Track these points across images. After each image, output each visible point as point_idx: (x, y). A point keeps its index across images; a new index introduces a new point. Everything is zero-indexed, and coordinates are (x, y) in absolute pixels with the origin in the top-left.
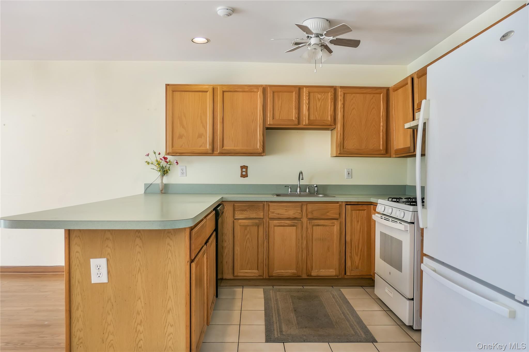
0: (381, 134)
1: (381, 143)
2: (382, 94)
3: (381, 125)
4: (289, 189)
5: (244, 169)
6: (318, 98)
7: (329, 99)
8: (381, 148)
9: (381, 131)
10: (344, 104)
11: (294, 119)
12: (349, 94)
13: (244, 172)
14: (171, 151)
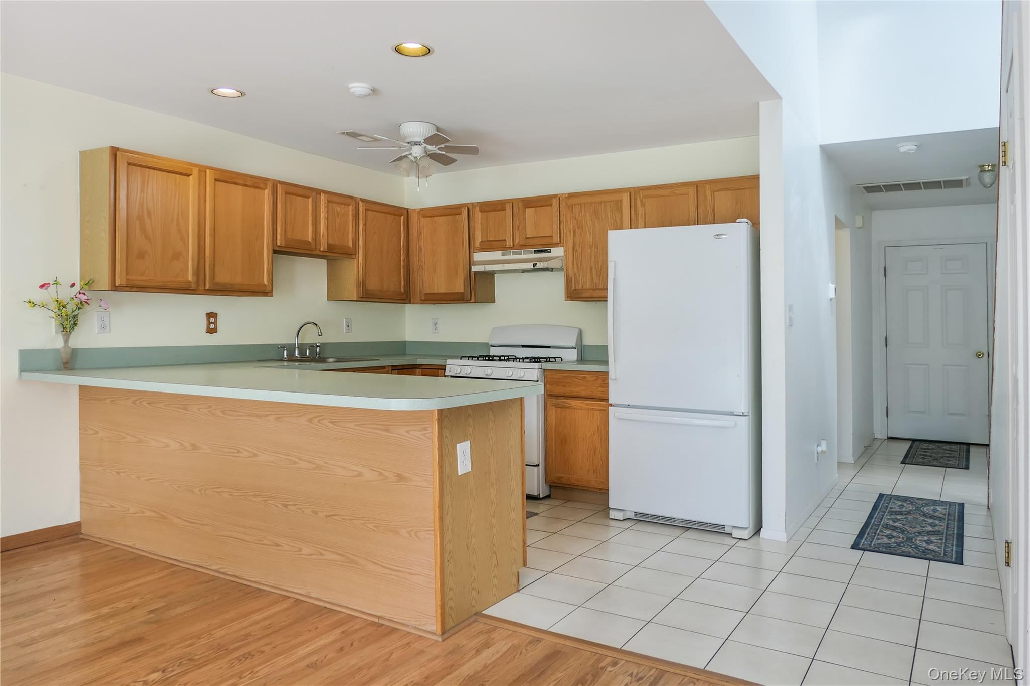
0: (402, 270)
1: (402, 283)
2: (402, 217)
3: (402, 259)
4: (284, 350)
5: (211, 318)
6: (338, 212)
7: (350, 215)
8: (402, 291)
9: (402, 267)
10: (365, 225)
11: (310, 240)
12: (370, 212)
13: (212, 323)
14: (124, 283)
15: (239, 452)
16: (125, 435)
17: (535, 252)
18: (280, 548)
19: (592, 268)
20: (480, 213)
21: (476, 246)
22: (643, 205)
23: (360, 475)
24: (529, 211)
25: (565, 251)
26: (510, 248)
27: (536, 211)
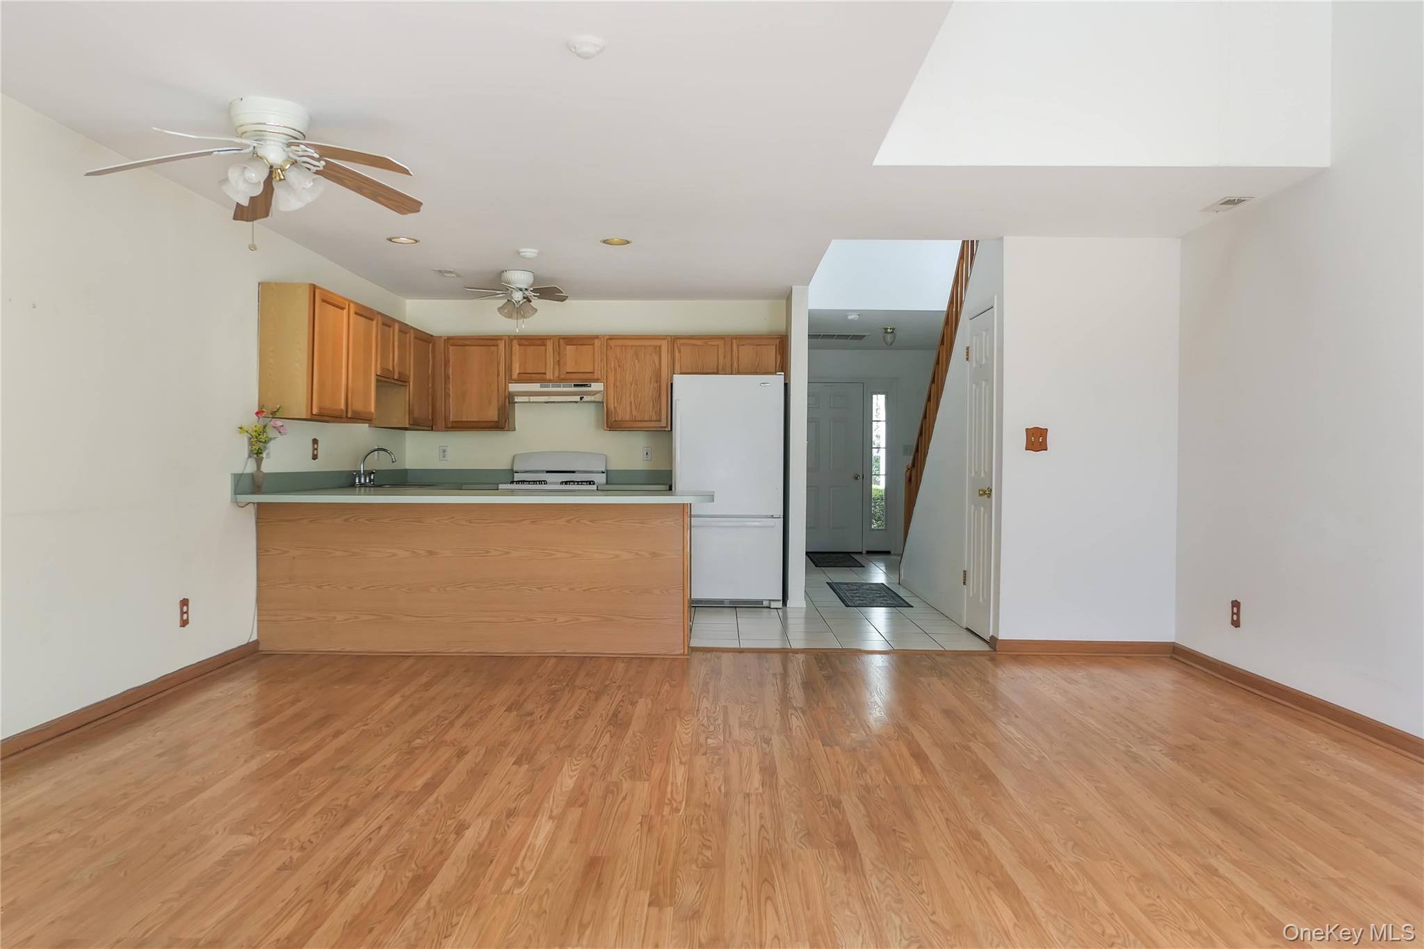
0: (430, 398)
1: (430, 410)
2: (431, 344)
3: (430, 386)
5: (315, 445)
7: (408, 344)
8: (428, 420)
9: (430, 394)
10: (414, 353)
11: (391, 369)
13: (315, 451)
14: (318, 411)
15: (487, 552)
16: (333, 551)
17: (575, 386)
18: (533, 622)
19: (631, 403)
20: (518, 346)
21: (513, 377)
22: (680, 351)
23: (617, 556)
24: (570, 349)
25: (606, 387)
26: (550, 381)
27: (577, 349)
